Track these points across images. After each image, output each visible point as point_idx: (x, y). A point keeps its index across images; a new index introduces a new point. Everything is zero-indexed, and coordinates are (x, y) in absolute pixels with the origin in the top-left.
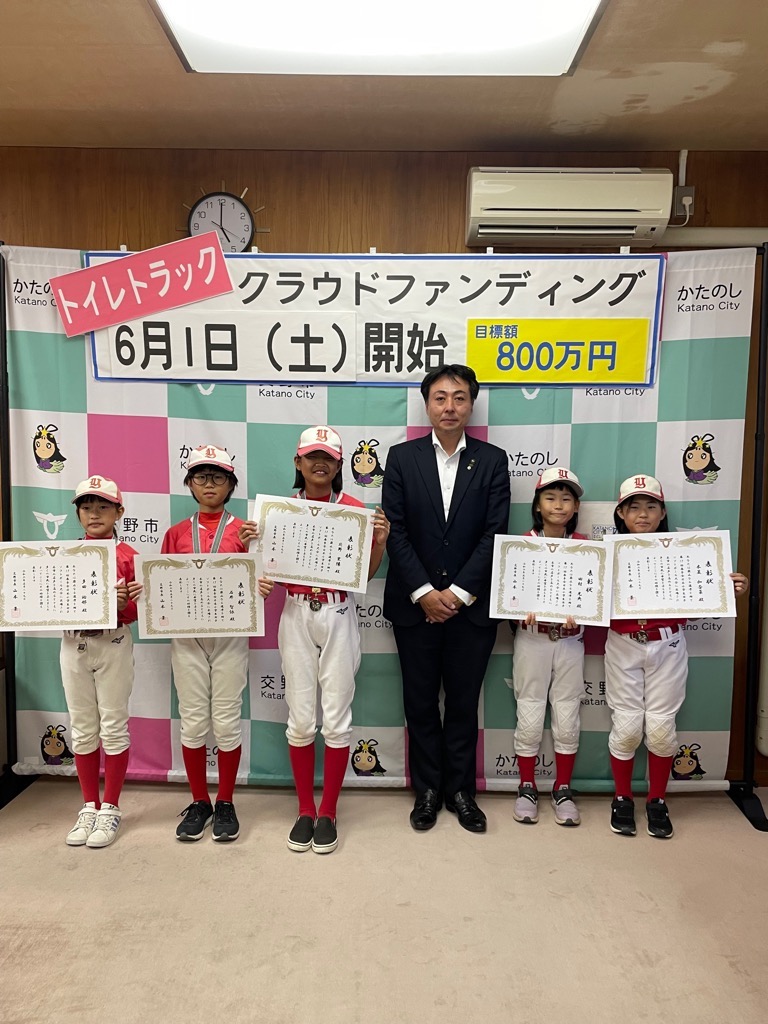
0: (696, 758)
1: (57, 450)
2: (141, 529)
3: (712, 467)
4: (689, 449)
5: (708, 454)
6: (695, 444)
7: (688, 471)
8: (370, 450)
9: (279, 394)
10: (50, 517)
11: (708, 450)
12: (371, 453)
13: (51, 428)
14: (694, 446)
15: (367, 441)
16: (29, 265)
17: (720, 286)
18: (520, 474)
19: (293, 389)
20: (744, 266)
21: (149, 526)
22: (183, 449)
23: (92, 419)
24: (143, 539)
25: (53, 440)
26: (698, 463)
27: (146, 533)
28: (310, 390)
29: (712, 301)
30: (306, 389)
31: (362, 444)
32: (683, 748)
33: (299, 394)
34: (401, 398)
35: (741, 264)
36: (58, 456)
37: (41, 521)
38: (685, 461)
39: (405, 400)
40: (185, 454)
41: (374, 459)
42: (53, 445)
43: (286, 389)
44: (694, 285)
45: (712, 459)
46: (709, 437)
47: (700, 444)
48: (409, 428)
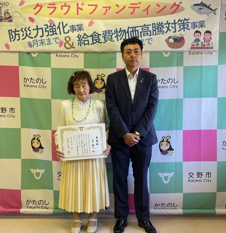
2: (8, 112)
8: (102, 78)
9: (64, 56)
15: (100, 74)
18: (163, 87)
19: (70, 54)
21: (11, 111)
22: (25, 79)
24: (9, 116)
27: (10, 114)
28: (77, 54)
30: (75, 54)
31: (98, 76)
33: (72, 56)
40: (25, 81)
43: (67, 54)
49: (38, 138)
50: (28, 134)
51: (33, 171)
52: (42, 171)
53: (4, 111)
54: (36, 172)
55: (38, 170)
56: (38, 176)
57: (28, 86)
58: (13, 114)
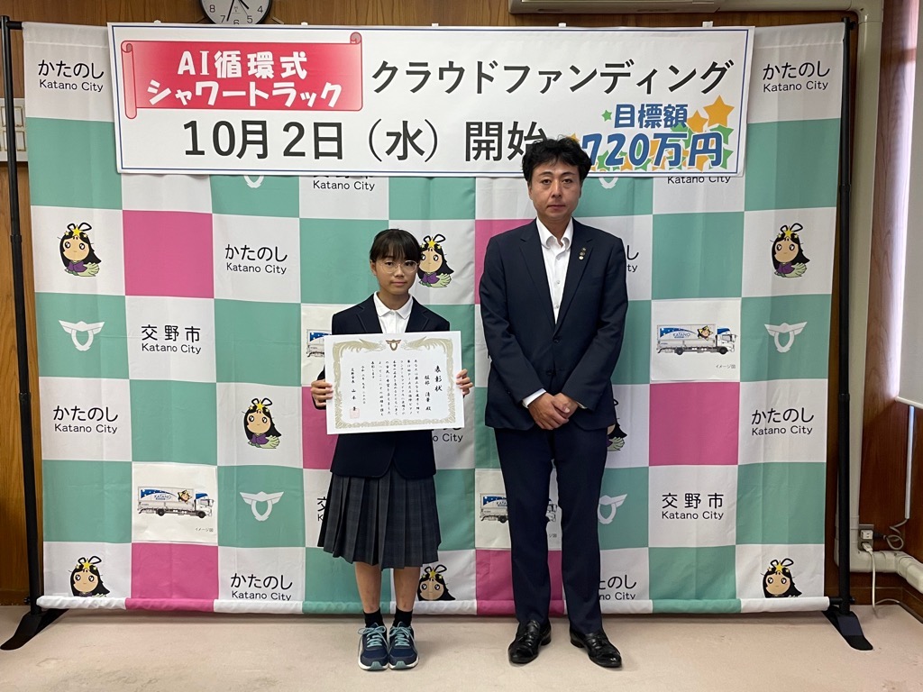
0: (788, 575)
1: (91, 251)
3: (801, 259)
4: (778, 240)
5: (796, 245)
6: (783, 235)
7: (776, 264)
10: (82, 326)
11: (797, 241)
12: (436, 250)
13: (85, 227)
14: (782, 237)
16: (56, 44)
17: (807, 64)
20: (832, 43)
23: (129, 217)
25: (87, 240)
26: (786, 256)
29: (800, 80)
32: (775, 563)
34: (469, 189)
35: (829, 40)
36: (92, 258)
37: (69, 331)
38: (774, 253)
39: (473, 191)
41: (440, 256)
42: (86, 245)
44: (780, 63)
45: (800, 250)
46: (797, 227)
47: (788, 234)
48: (478, 223)
49: (264, 409)
50: (235, 398)
51: (249, 498)
52: (275, 498)
53: (173, 334)
54: (258, 502)
55: (262, 497)
56: (262, 513)
57: (236, 268)
58: (196, 344)
